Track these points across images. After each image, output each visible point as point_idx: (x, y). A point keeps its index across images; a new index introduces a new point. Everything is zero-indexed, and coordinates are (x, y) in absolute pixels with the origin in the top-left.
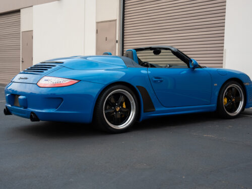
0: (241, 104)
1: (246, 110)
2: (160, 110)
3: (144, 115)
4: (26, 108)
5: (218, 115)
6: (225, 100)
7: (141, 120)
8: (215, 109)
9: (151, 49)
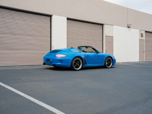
0: (112, 64)
1: (113, 66)
2: (88, 65)
3: (84, 66)
4: (52, 63)
5: (104, 67)
6: (107, 63)
7: (83, 67)
8: (104, 65)
9: (85, 47)
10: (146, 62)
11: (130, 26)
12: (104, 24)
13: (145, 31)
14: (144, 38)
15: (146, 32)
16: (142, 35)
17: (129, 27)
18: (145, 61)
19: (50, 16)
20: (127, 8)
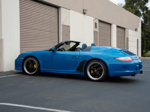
12: (60, 7)
13: (98, 20)
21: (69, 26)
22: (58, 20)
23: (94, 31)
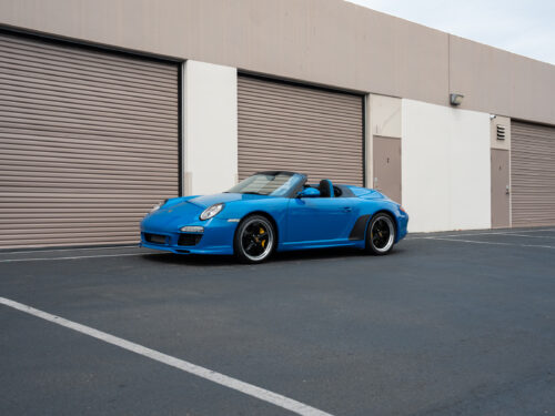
10: (513, 229)
11: (459, 99)
12: (368, 94)
13: (509, 120)
14: (507, 144)
15: (514, 121)
16: (500, 135)
17: (454, 105)
18: (511, 226)
19: (178, 64)
20: (449, 35)
21: (400, 139)
22: (364, 125)
23: (492, 149)
